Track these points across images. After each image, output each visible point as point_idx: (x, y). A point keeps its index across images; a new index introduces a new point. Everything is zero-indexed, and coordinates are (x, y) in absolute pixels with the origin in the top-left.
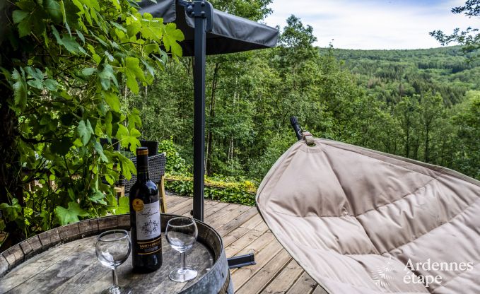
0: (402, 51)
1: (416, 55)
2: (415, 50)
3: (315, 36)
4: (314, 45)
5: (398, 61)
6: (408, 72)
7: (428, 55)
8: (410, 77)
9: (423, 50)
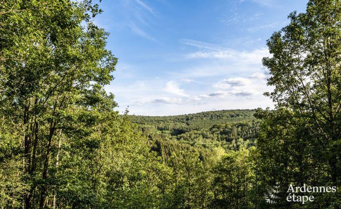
0: (146, 117)
1: (155, 121)
2: (154, 117)
3: (117, 102)
4: (115, 109)
5: (144, 124)
6: (151, 133)
7: (163, 121)
8: (153, 136)
9: (159, 117)
